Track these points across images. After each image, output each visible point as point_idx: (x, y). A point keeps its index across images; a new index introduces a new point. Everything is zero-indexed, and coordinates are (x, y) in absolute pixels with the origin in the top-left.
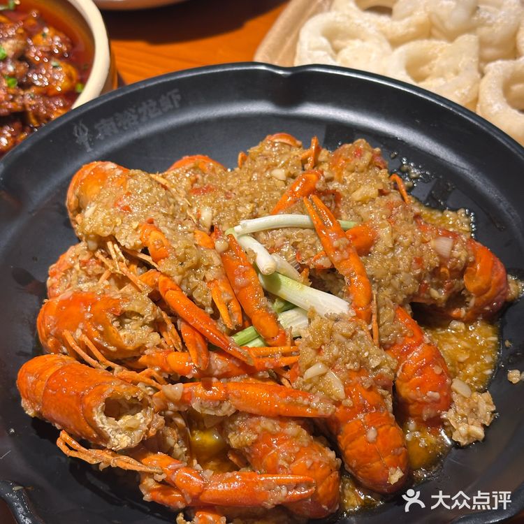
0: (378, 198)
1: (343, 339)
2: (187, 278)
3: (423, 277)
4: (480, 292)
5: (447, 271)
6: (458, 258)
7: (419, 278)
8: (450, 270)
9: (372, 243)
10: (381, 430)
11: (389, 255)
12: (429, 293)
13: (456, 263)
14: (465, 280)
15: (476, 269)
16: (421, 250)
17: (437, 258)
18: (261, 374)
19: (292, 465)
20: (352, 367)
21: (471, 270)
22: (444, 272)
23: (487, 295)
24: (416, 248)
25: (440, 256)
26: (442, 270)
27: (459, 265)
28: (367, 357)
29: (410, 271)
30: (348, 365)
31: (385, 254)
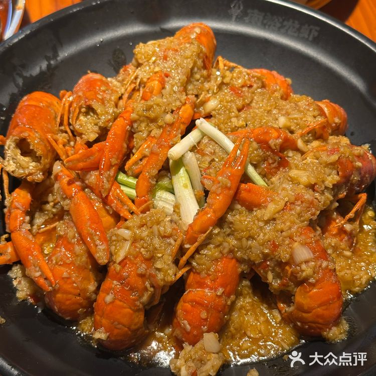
0: (302, 186)
1: (156, 233)
2: (142, 122)
3: (269, 259)
4: (300, 308)
5: (289, 272)
6: (303, 271)
7: (266, 257)
8: (292, 273)
9: (259, 206)
10: (118, 302)
11: (260, 223)
12: (266, 273)
13: (298, 273)
14: (298, 290)
15: (310, 291)
16: (283, 240)
17: (288, 256)
18: (108, 207)
19: (56, 266)
20: (143, 253)
21: (306, 288)
22: (287, 271)
23: (304, 315)
24: (281, 236)
25: (292, 256)
26: (287, 268)
27: (298, 275)
28: (159, 258)
29: (263, 245)
30: (142, 249)
31: (259, 220)
